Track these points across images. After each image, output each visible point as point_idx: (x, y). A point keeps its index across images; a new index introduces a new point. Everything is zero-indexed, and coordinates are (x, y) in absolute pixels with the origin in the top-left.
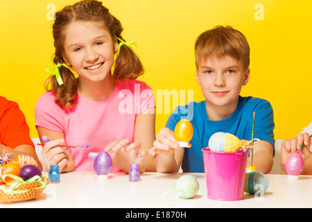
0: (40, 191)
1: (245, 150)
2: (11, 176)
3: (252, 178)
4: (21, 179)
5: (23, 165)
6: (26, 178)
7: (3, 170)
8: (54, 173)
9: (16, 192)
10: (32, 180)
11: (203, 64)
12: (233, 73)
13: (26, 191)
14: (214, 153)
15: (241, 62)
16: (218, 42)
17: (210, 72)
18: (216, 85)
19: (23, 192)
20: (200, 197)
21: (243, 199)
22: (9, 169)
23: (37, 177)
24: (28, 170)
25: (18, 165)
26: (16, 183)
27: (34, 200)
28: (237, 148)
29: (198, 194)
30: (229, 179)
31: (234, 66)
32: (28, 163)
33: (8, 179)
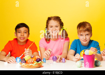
0: (41, 65)
1: (94, 55)
2: (34, 61)
3: (96, 62)
4: (36, 62)
5: (37, 58)
6: (38, 62)
7: (32, 60)
8: (44, 60)
9: (35, 65)
10: (39, 62)
11: (80, 33)
12: (88, 35)
13: (38, 65)
14: (86, 55)
15: (90, 32)
16: (84, 28)
17: (82, 35)
18: (84, 39)
19: (37, 65)
20: (82, 67)
21: (94, 67)
22: (34, 59)
23: (40, 61)
24: (38, 60)
25: (36, 58)
26: (35, 63)
27: (40, 67)
28: (92, 54)
29: (82, 66)
30: (90, 62)
31: (88, 34)
32: (38, 58)
33: (33, 62)
